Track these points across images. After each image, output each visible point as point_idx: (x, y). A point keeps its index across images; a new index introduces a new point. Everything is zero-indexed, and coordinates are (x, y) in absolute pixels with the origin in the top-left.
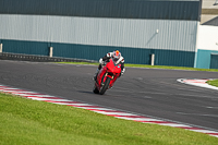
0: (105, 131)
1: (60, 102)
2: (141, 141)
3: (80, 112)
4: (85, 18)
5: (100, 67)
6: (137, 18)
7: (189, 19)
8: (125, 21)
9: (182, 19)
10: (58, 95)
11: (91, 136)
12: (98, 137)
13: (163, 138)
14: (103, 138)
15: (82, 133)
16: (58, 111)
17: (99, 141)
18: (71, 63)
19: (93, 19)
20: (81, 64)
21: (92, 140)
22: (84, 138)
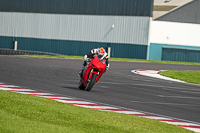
0: (65, 118)
1: (24, 92)
2: (98, 127)
3: (42, 100)
4: (46, 15)
5: (85, 64)
6: (94, 14)
7: (142, 15)
8: (84, 17)
9: (136, 15)
10: (23, 85)
11: (53, 123)
12: (59, 124)
13: (118, 125)
14: (64, 124)
15: (44, 120)
16: (22, 100)
17: (60, 128)
18: (34, 56)
19: (54, 15)
20: (43, 56)
21: (53, 126)
22: (46, 125)
